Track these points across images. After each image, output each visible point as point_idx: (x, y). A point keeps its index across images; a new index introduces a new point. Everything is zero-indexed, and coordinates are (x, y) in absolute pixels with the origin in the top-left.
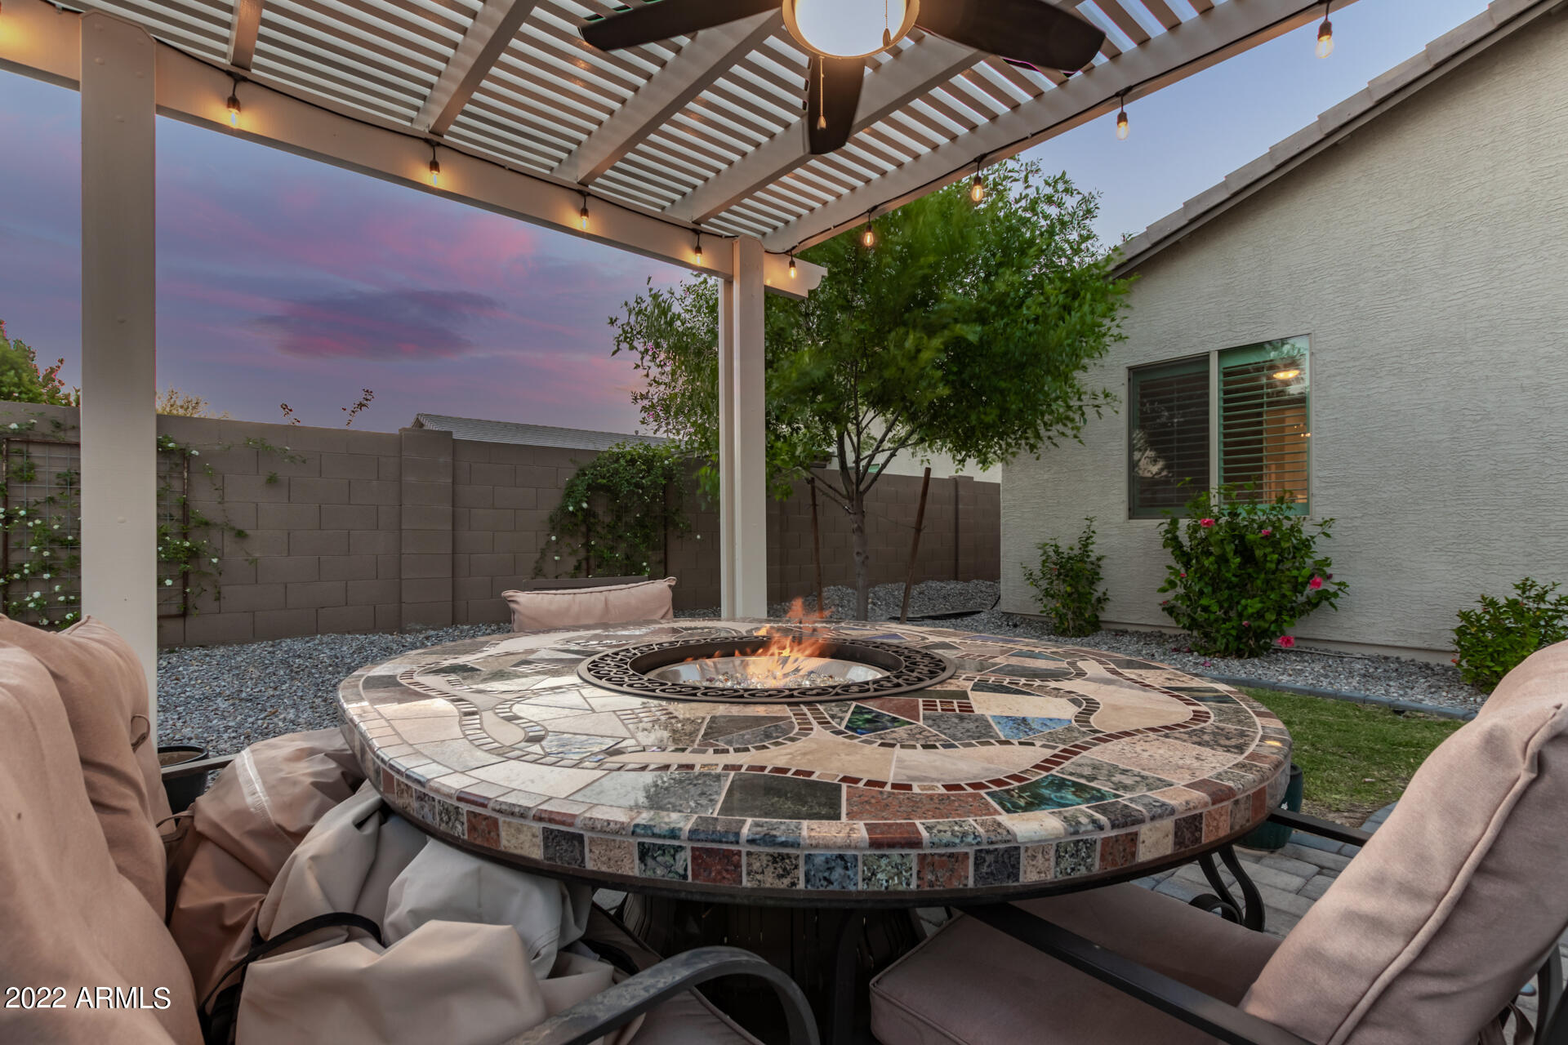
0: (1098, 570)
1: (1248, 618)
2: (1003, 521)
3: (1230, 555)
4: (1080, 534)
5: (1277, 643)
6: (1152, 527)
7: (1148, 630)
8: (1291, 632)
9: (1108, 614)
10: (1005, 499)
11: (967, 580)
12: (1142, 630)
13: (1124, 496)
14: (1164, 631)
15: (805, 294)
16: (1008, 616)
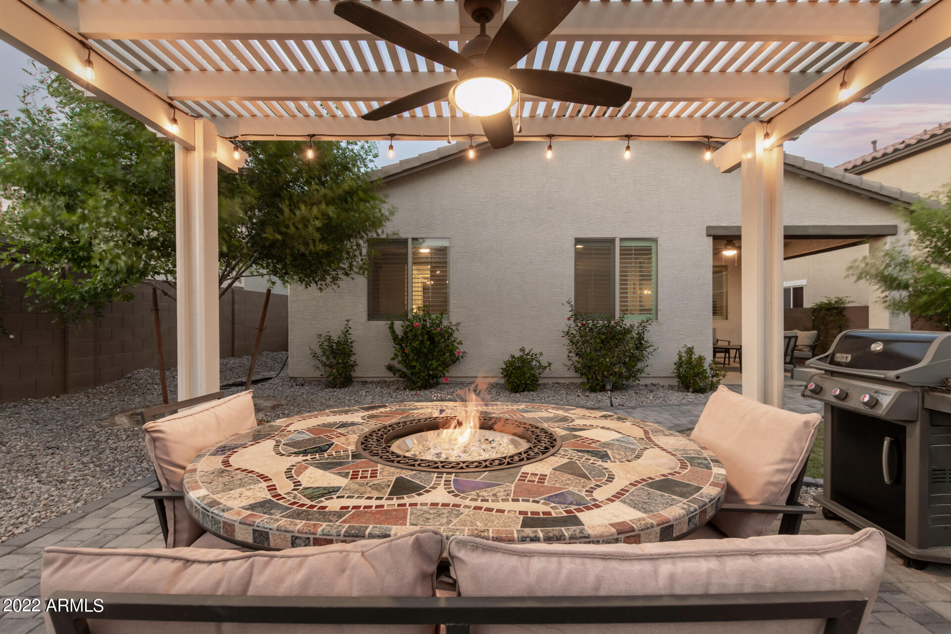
0: (352, 349)
1: (432, 370)
2: (289, 320)
3: (425, 340)
4: (342, 328)
5: (442, 380)
6: (381, 325)
7: (378, 380)
8: (447, 374)
9: (357, 373)
10: (291, 306)
11: (240, 357)
12: (375, 380)
13: (366, 308)
14: (386, 379)
15: (237, 171)
16: (294, 379)
